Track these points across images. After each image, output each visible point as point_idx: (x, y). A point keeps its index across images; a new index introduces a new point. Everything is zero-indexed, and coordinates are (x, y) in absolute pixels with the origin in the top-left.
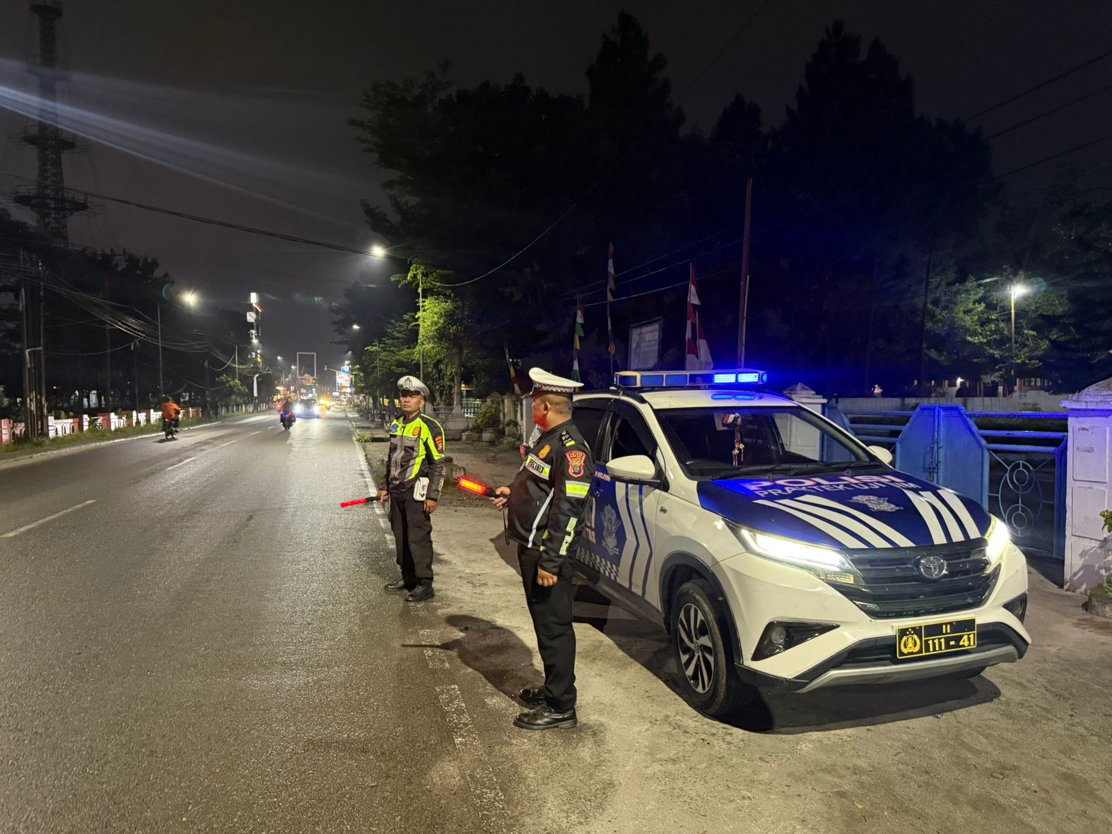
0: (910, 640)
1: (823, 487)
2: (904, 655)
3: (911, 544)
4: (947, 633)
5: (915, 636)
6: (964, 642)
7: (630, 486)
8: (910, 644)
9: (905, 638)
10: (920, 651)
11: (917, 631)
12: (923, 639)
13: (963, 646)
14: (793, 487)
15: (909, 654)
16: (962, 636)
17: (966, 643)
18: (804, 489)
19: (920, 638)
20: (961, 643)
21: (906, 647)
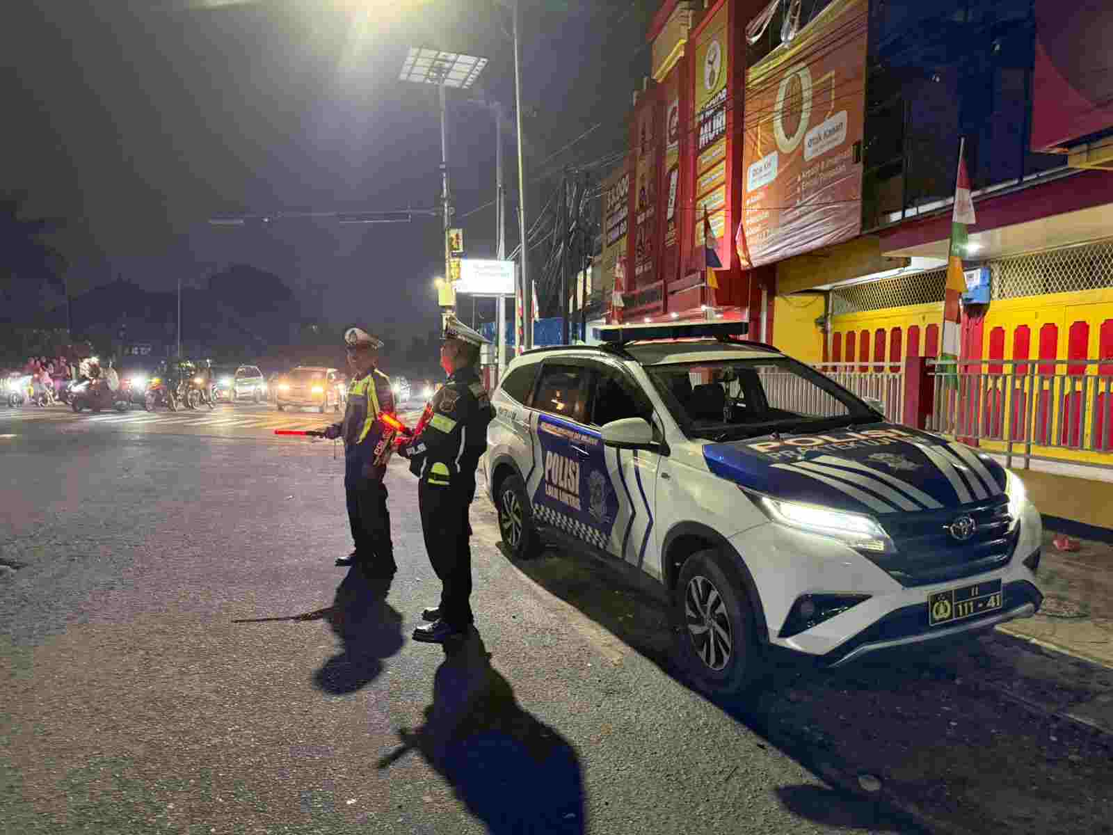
0: (942, 606)
1: (835, 445)
2: (936, 622)
3: (939, 506)
4: (975, 596)
5: (946, 602)
6: (991, 603)
7: (622, 451)
8: (942, 610)
9: (937, 604)
10: (951, 617)
11: (947, 595)
12: (954, 603)
13: (990, 608)
14: (806, 447)
15: (941, 620)
16: (989, 598)
17: (994, 604)
18: (816, 449)
19: (951, 603)
20: (988, 605)
21: (937, 613)
